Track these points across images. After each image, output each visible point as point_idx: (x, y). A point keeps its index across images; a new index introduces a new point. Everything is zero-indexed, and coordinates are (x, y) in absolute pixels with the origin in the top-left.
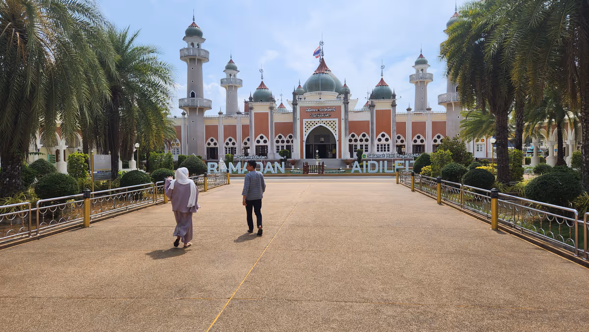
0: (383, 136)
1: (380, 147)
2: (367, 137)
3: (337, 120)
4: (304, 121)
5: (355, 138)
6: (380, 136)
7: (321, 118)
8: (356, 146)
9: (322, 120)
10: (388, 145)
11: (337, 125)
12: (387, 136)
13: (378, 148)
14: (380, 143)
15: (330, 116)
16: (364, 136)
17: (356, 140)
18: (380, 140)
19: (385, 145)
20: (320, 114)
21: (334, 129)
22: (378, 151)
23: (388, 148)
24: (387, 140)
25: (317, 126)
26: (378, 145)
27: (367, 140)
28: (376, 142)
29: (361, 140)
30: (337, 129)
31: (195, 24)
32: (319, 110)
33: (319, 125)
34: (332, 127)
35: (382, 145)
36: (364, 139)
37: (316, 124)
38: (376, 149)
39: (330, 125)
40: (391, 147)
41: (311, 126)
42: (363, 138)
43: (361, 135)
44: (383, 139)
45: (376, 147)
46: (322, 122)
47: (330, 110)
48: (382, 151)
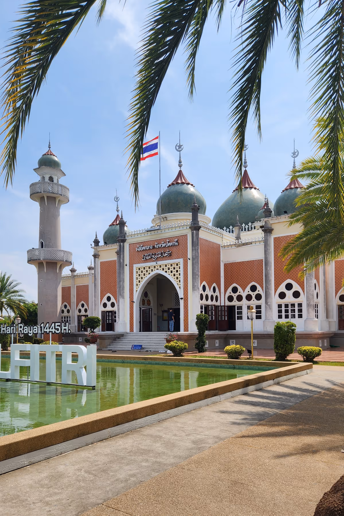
0: (289, 287)
1: (283, 309)
2: (260, 290)
3: (181, 261)
4: (135, 266)
5: (238, 293)
6: (282, 288)
7: (157, 259)
8: (240, 308)
9: (160, 263)
10: (300, 305)
11: (181, 271)
12: (296, 287)
13: (280, 311)
14: (283, 302)
15: (170, 256)
16: (253, 288)
17: (240, 298)
18: (282, 296)
19: (293, 305)
20: (155, 254)
21: (177, 278)
22: (280, 317)
23: (300, 311)
24: (296, 295)
25: (152, 274)
26: (280, 306)
27: (258, 297)
28: (275, 300)
29: (249, 298)
30: (182, 278)
31: (51, 152)
32: (154, 247)
33: (156, 272)
34: (174, 275)
35: (286, 306)
36: (253, 294)
37: (152, 270)
38: (276, 314)
39: (172, 272)
40: (304, 308)
41: (144, 275)
42: (251, 293)
43: (248, 288)
44: (289, 294)
45: (275, 309)
46: (160, 266)
47: (171, 244)
48: (287, 317)
